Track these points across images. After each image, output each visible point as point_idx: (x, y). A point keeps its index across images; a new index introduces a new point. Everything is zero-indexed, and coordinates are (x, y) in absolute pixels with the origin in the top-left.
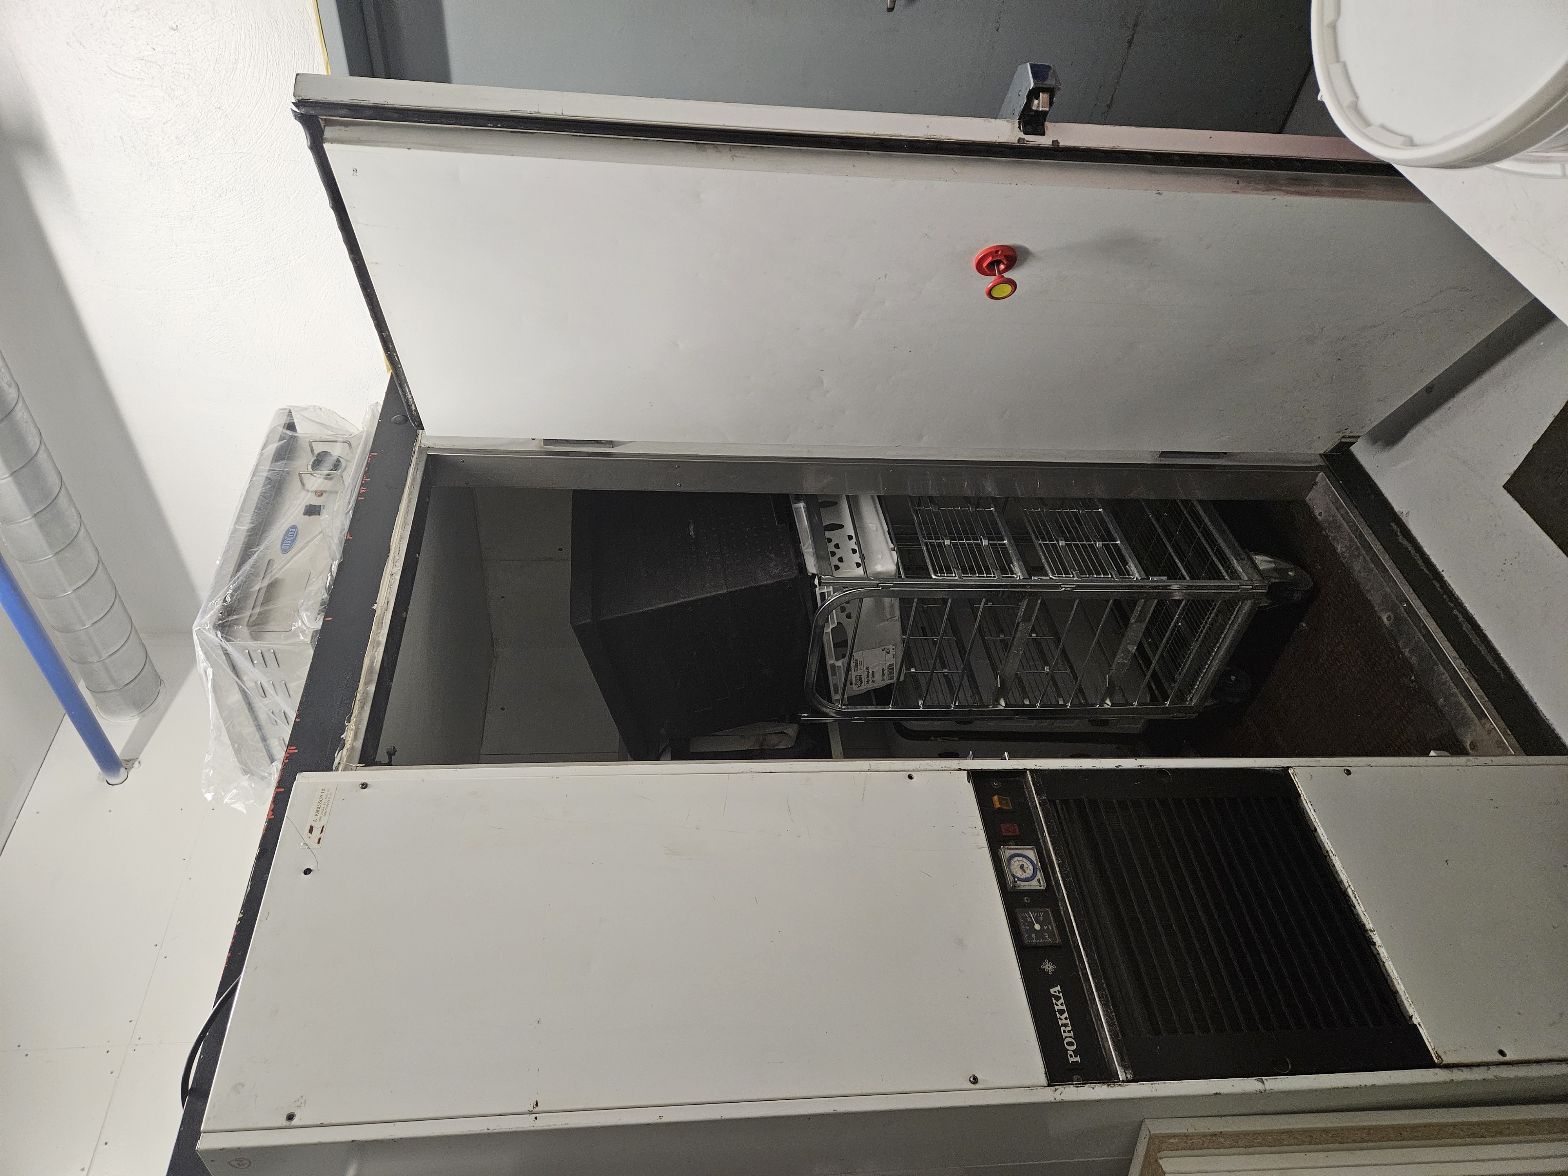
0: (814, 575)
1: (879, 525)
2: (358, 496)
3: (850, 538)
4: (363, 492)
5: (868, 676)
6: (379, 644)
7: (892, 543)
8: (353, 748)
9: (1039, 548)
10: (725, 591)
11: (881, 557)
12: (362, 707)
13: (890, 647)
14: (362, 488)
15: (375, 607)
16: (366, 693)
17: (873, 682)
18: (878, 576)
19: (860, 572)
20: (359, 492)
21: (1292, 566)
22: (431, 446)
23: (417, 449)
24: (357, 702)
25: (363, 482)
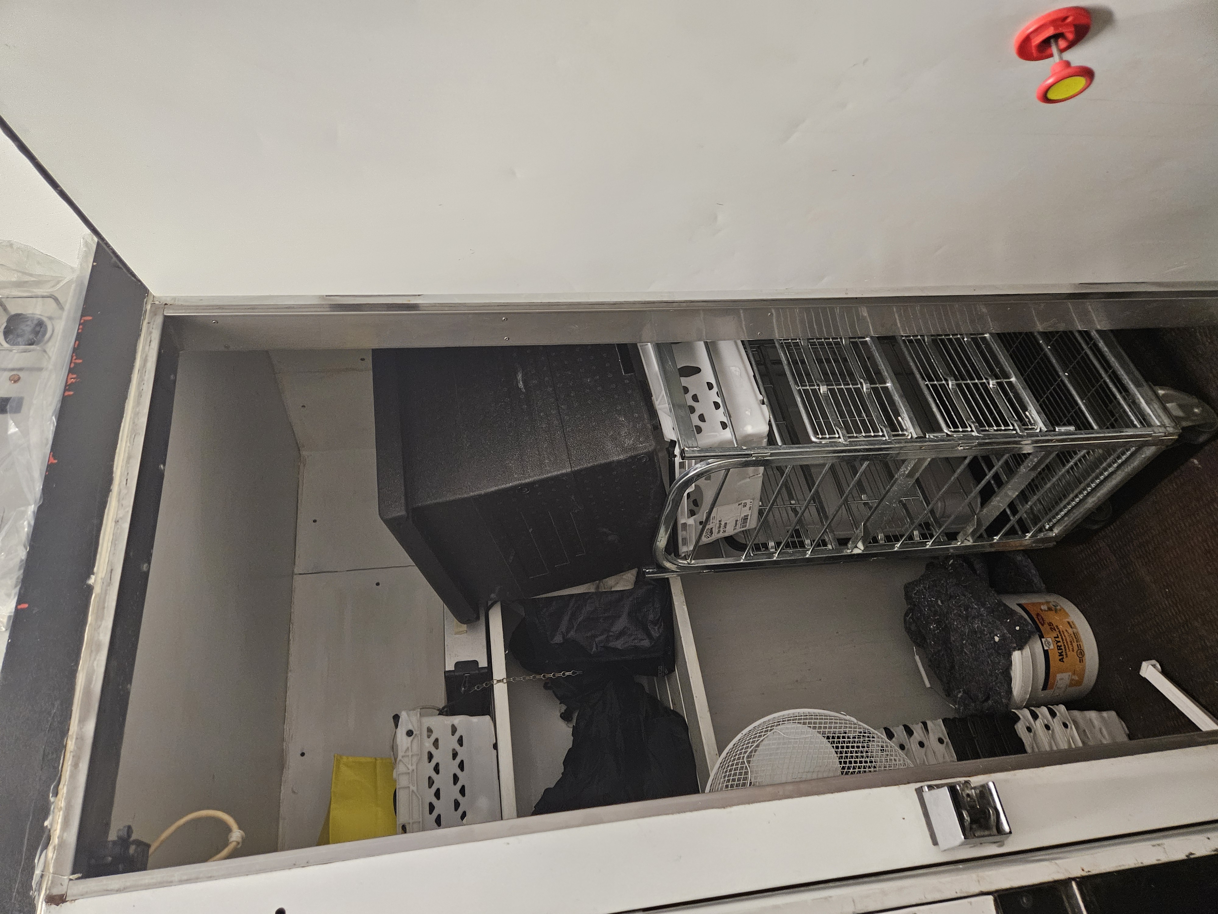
0: (673, 443)
1: (743, 369)
2: (65, 390)
3: (710, 386)
4: (72, 383)
5: (720, 527)
6: (99, 646)
7: (761, 394)
8: (62, 844)
9: (926, 392)
10: (569, 470)
11: (749, 414)
12: (76, 765)
13: (748, 501)
14: (71, 376)
15: (91, 581)
16: (80, 739)
17: (724, 531)
18: (748, 440)
19: (727, 434)
20: (67, 382)
21: (1196, 401)
22: (169, 303)
23: (149, 307)
24: (68, 755)
25: (72, 365)
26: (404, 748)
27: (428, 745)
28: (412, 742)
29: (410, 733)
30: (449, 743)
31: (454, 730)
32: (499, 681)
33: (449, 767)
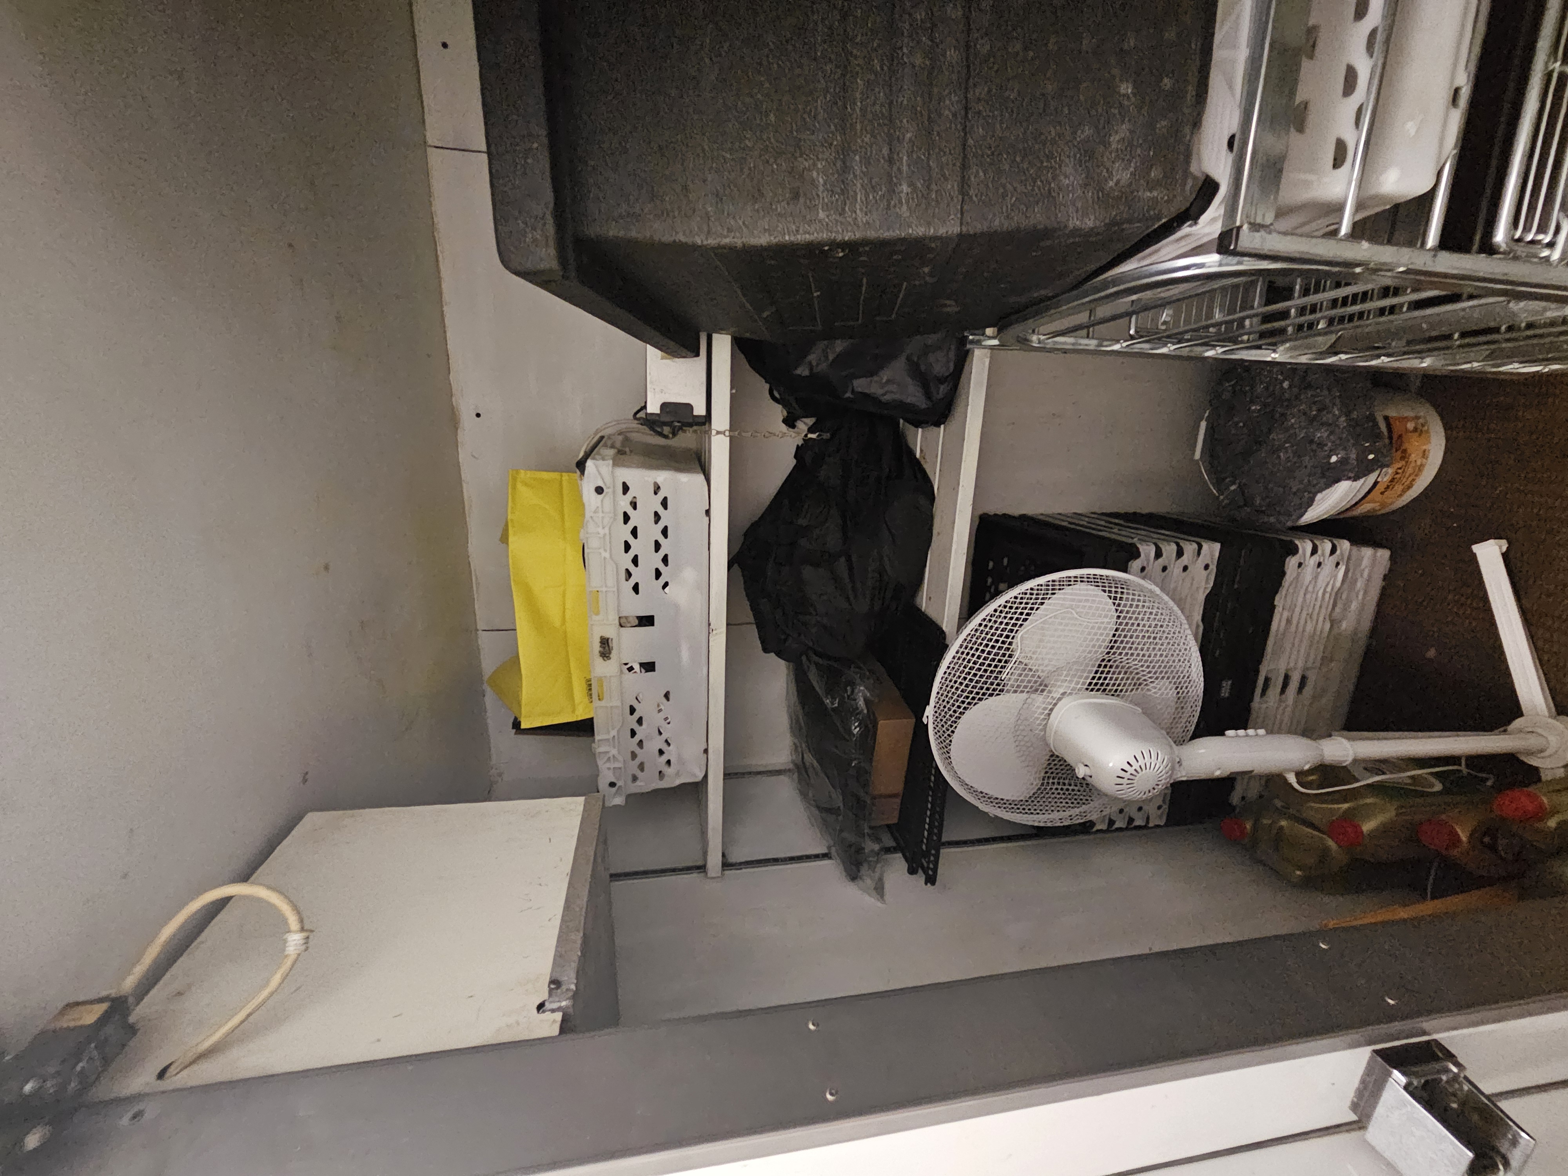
11: (1412, 132)
26: (593, 508)
27: (624, 503)
28: (602, 501)
29: (599, 490)
30: (650, 504)
31: (657, 489)
32: (718, 433)
33: (650, 532)
